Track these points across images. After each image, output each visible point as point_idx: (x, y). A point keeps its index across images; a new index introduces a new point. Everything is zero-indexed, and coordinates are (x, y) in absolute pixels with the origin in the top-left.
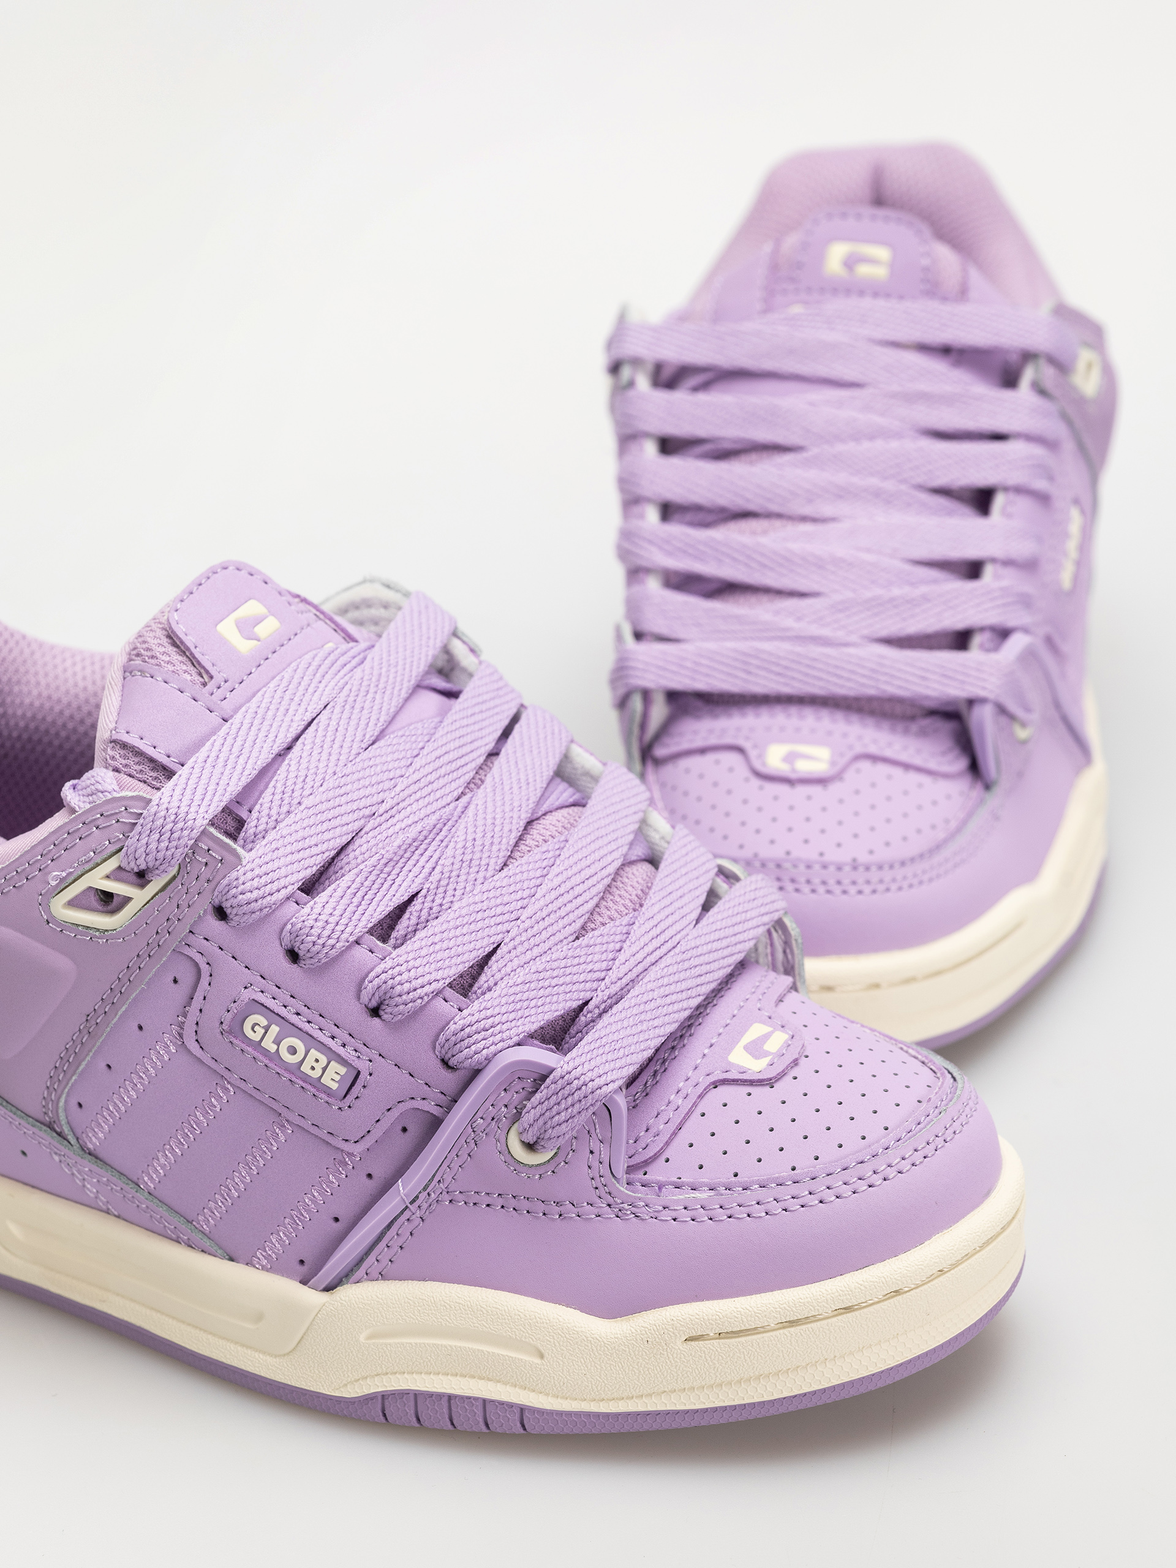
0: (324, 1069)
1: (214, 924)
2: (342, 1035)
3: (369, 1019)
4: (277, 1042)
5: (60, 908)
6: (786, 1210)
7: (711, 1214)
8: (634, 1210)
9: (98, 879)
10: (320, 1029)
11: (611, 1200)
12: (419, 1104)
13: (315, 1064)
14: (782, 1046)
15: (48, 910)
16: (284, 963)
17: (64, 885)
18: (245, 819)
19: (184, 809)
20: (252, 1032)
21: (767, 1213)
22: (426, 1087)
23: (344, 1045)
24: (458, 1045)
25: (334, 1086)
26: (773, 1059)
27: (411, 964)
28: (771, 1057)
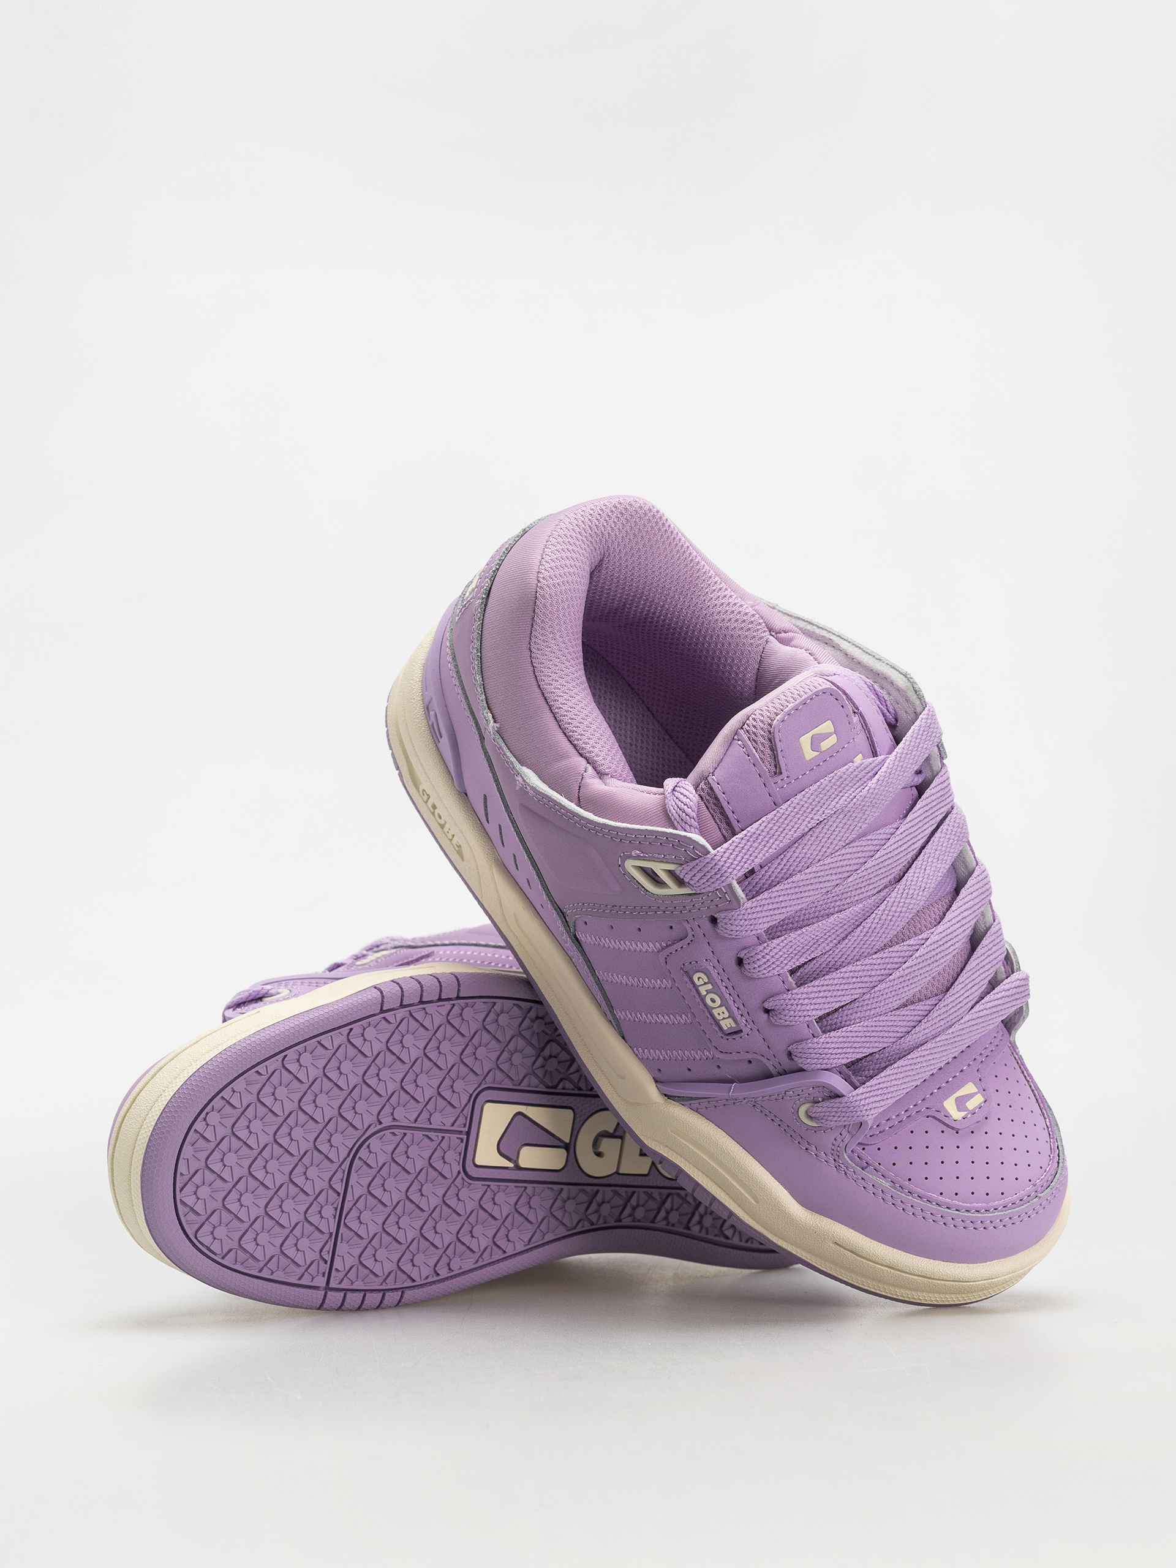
0: (724, 1018)
1: (707, 924)
2: (744, 1011)
3: (763, 1013)
4: (708, 992)
5: (630, 865)
6: (924, 1218)
7: (884, 1197)
8: (846, 1170)
9: (659, 869)
10: (734, 1001)
11: (837, 1159)
12: (764, 1060)
13: (721, 1014)
14: (976, 1107)
15: (623, 862)
16: (733, 963)
17: (638, 858)
18: (756, 871)
19: (725, 868)
20: (697, 980)
21: (913, 1214)
22: (773, 1057)
23: (742, 1015)
24: (801, 1054)
25: (725, 1028)
26: (967, 1114)
27: (801, 1001)
28: (966, 1112)
